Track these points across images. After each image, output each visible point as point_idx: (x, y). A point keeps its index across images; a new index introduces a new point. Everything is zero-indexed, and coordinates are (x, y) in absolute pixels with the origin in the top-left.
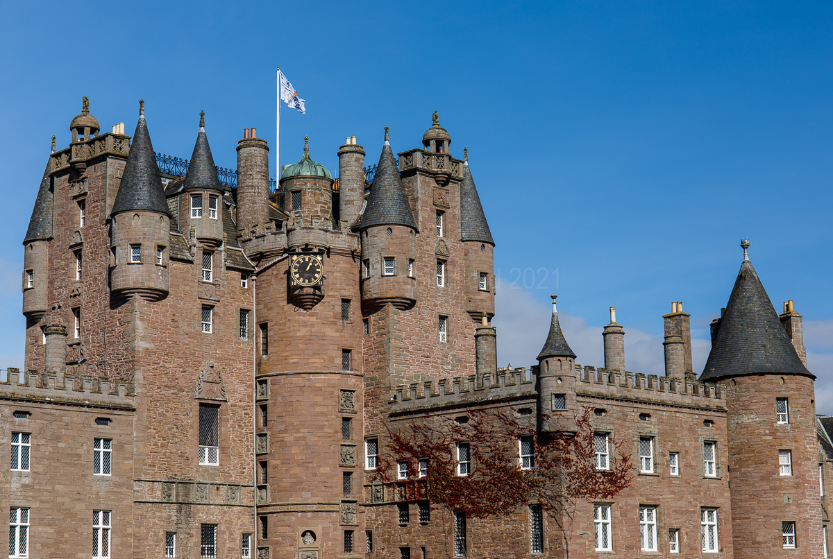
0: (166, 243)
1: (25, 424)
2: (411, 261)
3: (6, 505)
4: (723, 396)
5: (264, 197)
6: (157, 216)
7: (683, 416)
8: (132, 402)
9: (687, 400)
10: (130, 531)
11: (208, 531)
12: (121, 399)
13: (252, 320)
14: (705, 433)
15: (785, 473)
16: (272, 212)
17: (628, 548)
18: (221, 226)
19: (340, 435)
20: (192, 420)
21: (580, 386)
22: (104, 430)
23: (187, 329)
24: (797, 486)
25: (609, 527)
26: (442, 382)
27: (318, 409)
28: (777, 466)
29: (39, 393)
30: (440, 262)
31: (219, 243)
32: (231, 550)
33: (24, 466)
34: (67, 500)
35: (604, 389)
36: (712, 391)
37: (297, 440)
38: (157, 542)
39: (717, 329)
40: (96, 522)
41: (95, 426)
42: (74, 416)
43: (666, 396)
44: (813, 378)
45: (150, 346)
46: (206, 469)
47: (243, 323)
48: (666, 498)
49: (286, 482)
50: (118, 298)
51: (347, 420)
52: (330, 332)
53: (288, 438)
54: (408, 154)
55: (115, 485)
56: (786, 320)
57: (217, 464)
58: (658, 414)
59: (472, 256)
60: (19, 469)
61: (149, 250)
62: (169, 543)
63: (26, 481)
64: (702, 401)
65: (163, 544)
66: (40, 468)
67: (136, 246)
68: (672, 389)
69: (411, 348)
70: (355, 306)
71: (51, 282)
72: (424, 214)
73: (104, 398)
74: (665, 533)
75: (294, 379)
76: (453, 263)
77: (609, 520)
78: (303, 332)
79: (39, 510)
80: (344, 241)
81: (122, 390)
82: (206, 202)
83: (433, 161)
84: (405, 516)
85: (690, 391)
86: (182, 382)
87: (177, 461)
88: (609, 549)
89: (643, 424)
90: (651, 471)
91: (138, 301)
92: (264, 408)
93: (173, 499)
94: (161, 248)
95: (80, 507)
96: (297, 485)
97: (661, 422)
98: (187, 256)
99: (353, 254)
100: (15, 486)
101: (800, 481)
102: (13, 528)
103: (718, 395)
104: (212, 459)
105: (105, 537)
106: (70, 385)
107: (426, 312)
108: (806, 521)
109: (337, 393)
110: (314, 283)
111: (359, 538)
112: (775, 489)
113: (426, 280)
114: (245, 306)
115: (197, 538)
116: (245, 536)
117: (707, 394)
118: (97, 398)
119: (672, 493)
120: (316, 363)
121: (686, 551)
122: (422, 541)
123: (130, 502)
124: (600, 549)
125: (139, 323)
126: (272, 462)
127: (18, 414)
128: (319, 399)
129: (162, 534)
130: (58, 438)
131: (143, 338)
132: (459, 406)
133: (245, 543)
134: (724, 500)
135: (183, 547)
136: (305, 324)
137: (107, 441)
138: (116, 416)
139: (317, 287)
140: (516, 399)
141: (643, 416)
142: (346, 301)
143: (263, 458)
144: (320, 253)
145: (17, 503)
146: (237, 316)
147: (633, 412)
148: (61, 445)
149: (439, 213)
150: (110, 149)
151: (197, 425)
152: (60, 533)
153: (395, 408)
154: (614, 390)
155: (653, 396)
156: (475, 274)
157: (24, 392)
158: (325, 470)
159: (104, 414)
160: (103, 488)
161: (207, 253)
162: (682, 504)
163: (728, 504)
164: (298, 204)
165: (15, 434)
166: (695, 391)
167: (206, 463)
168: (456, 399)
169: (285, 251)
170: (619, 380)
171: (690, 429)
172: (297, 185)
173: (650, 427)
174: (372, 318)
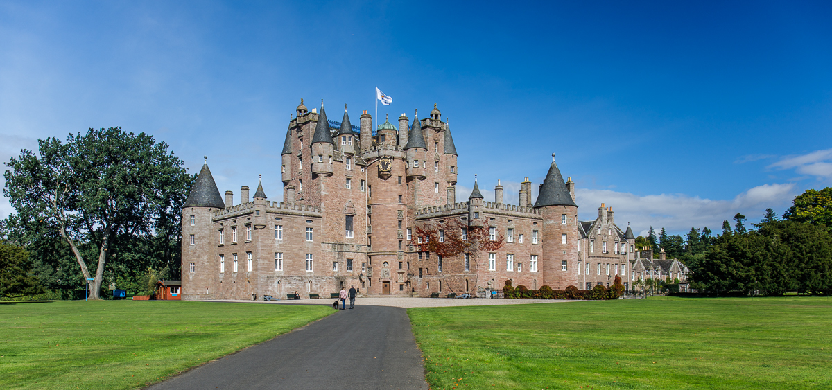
0: (332, 155)
1: (280, 222)
2: (425, 161)
3: (274, 252)
4: (541, 213)
5: (370, 137)
6: (329, 144)
7: (525, 221)
8: (320, 214)
9: (527, 215)
10: (320, 261)
11: (349, 262)
12: (316, 213)
13: (366, 184)
14: (534, 227)
15: (564, 242)
16: (373, 143)
17: (502, 269)
18: (353, 148)
19: (398, 227)
20: (343, 221)
21: (485, 209)
22: (310, 225)
23: (341, 187)
24: (568, 248)
25: (494, 262)
26: (435, 208)
27: (389, 217)
28: (561, 240)
29: (285, 211)
30: (436, 162)
31: (352, 155)
32: (358, 268)
33: (280, 238)
34: (296, 250)
35: (494, 210)
36: (537, 212)
37: (382, 228)
38: (330, 265)
39: (541, 187)
40: (307, 258)
41: (306, 223)
42: (298, 219)
43: (519, 213)
44: (577, 207)
45: (327, 194)
46: (348, 239)
47: (362, 185)
48: (517, 251)
49: (378, 244)
50: (315, 176)
51: (400, 221)
52: (394, 188)
53: (379, 228)
54: (424, 120)
55: (314, 244)
56: (568, 185)
57: (353, 237)
58: (515, 220)
59: (448, 160)
60: (278, 239)
61: (325, 157)
62: (335, 266)
63: (281, 243)
64: (533, 215)
65: (332, 266)
66: (286, 239)
67: (321, 156)
68: (521, 210)
69: (424, 194)
70: (404, 179)
71: (292, 170)
72: (430, 144)
73: (310, 213)
74: (516, 264)
75: (381, 206)
76: (441, 162)
77: (495, 259)
78: (384, 188)
79: (286, 254)
80: (399, 154)
81: (316, 210)
82: (347, 139)
83: (434, 122)
84: (421, 257)
85: (528, 211)
86: (339, 207)
87: (338, 236)
88: (494, 270)
89: (509, 223)
90: (512, 241)
91: (322, 177)
92: (370, 217)
93: (336, 250)
94: (330, 157)
95: (301, 252)
96: (382, 245)
97: (516, 223)
98: (340, 160)
99: (403, 159)
100: (277, 245)
101: (569, 246)
102: (276, 260)
103: (539, 213)
104: (351, 235)
105: (311, 263)
106: (297, 208)
107: (430, 181)
108: (571, 260)
109: (397, 211)
110: (388, 170)
111: (404, 265)
112: (560, 249)
113: (431, 169)
114: (363, 179)
115: (345, 264)
116: (363, 263)
117: (535, 213)
118: (307, 213)
119: (520, 249)
120: (389, 200)
121: (524, 271)
122: (426, 266)
123: (320, 251)
124: (491, 269)
125: (322, 185)
126: (372, 237)
127: (277, 218)
128: (390, 213)
129: (332, 263)
130: (292, 227)
131: (324, 191)
132: (440, 217)
133: (363, 266)
134: (540, 253)
135: (340, 267)
136: (385, 186)
137: (311, 228)
138: (314, 219)
139: (389, 172)
140: (461, 214)
141: (509, 221)
142: (400, 177)
143: (369, 235)
144: (390, 158)
145: (278, 251)
146: (360, 182)
147: (505, 219)
148: (294, 230)
149: (436, 143)
150: (311, 119)
151: (345, 223)
152: (294, 262)
153: (418, 217)
154: (498, 211)
155: (513, 213)
156: (450, 167)
157: (279, 211)
158: (392, 240)
159: (310, 219)
160: (310, 246)
161: (348, 158)
162: (523, 253)
163: (542, 254)
164: (383, 140)
165: (276, 226)
166: (530, 211)
167: (349, 237)
168: (439, 214)
169: (377, 158)
170: (500, 207)
171: (528, 226)
172: (383, 132)
173: (512, 225)
174: (410, 183)
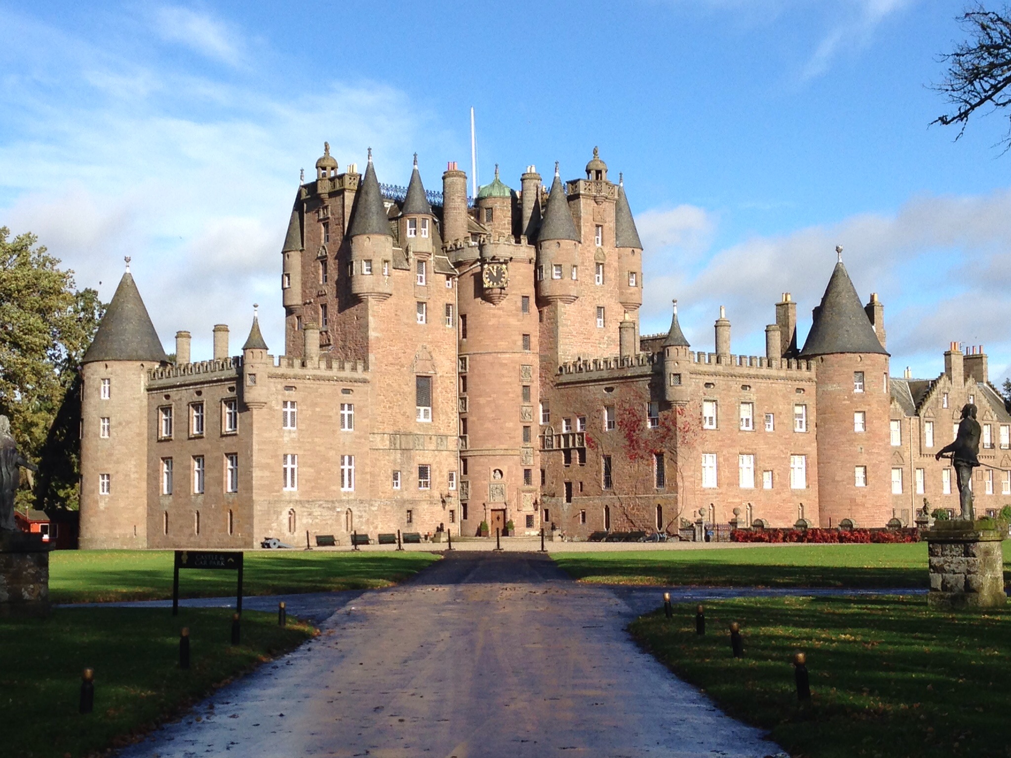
0: (390, 258)
1: (292, 395)
2: (575, 266)
3: (281, 453)
4: (813, 369)
5: (464, 216)
6: (384, 236)
7: (779, 386)
8: (367, 376)
9: (782, 373)
10: (367, 470)
11: (423, 471)
12: (359, 375)
13: (455, 312)
14: (797, 398)
15: (859, 428)
17: (730, 484)
18: (430, 242)
19: (521, 399)
20: (411, 388)
21: (694, 367)
22: (348, 398)
23: (406, 321)
24: (868, 439)
25: (714, 469)
26: (595, 361)
27: (505, 380)
28: (853, 424)
29: (300, 371)
30: (598, 264)
31: (429, 255)
32: (441, 483)
33: (293, 425)
34: (322, 449)
35: (713, 368)
36: (805, 367)
37: (489, 402)
38: (387, 478)
39: (817, 312)
40: (343, 464)
41: (341, 395)
42: (326, 388)
43: (765, 371)
44: (889, 355)
45: (380, 335)
46: (421, 425)
47: (448, 314)
48: (762, 447)
49: (480, 434)
50: (355, 300)
51: (526, 387)
52: (513, 321)
53: (482, 401)
54: (574, 183)
55: (356, 437)
56: (870, 310)
57: (430, 420)
58: (757, 385)
59: (624, 259)
60: (289, 428)
61: (377, 263)
62: (396, 478)
63: (294, 435)
64: (795, 374)
65: (391, 478)
66: (303, 427)
67: (369, 261)
68: (769, 365)
69: (574, 333)
70: (532, 300)
71: (304, 284)
72: (586, 227)
73: (347, 373)
74: (760, 473)
75: (486, 357)
76: (609, 265)
77: (714, 464)
78: (492, 321)
79: (304, 456)
80: (523, 252)
81: (360, 368)
82: (419, 224)
83: (593, 187)
84: (568, 460)
85: (783, 367)
86: (403, 360)
87: (400, 418)
88: (714, 485)
89: (744, 392)
90: (751, 428)
91: (371, 302)
92: (464, 379)
93: (398, 446)
94: (386, 261)
95: (332, 453)
96: (489, 436)
97: (758, 391)
98: (406, 266)
99: (530, 262)
100: (286, 439)
101: (870, 436)
102: (285, 469)
103: (808, 369)
104: (426, 416)
105: (350, 475)
106: (322, 364)
107: (586, 305)
108: (874, 465)
109: (519, 367)
110: (500, 284)
111: (535, 474)
112: (851, 441)
113: (587, 281)
114: (449, 302)
115: (416, 474)
116: (451, 473)
117: (800, 368)
118: (341, 374)
119: (767, 443)
120: (503, 345)
121: (777, 486)
122: (579, 478)
123: (367, 449)
124: (707, 485)
125: (371, 318)
126: (469, 420)
127: (287, 388)
128: (505, 372)
129: (390, 472)
130: (316, 405)
131: (375, 329)
132: (606, 380)
133: (451, 479)
134: (812, 449)
135: (405, 481)
136: (494, 316)
137: (350, 406)
138: (356, 387)
139: (502, 288)
141: (744, 387)
142: (525, 298)
143: (463, 416)
144: (506, 263)
145: (287, 453)
146: (444, 308)
147: (736, 385)
148: (318, 409)
149: (598, 227)
150: (346, 185)
151: (414, 393)
152: (318, 472)
153: (561, 380)
154: (720, 368)
155: (752, 371)
156: (626, 274)
157: (289, 371)
158: (510, 425)
159: (347, 386)
160: (348, 439)
161: (421, 263)
162: (775, 452)
163: (815, 452)
164: (490, 218)
165: (285, 403)
166: (789, 366)
167: (422, 420)
168: (605, 374)
169: (479, 260)
170: (725, 361)
171: (784, 396)
172: (489, 203)
173: (750, 394)
174: (545, 310)
